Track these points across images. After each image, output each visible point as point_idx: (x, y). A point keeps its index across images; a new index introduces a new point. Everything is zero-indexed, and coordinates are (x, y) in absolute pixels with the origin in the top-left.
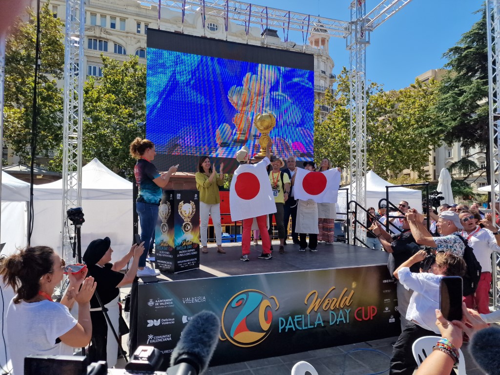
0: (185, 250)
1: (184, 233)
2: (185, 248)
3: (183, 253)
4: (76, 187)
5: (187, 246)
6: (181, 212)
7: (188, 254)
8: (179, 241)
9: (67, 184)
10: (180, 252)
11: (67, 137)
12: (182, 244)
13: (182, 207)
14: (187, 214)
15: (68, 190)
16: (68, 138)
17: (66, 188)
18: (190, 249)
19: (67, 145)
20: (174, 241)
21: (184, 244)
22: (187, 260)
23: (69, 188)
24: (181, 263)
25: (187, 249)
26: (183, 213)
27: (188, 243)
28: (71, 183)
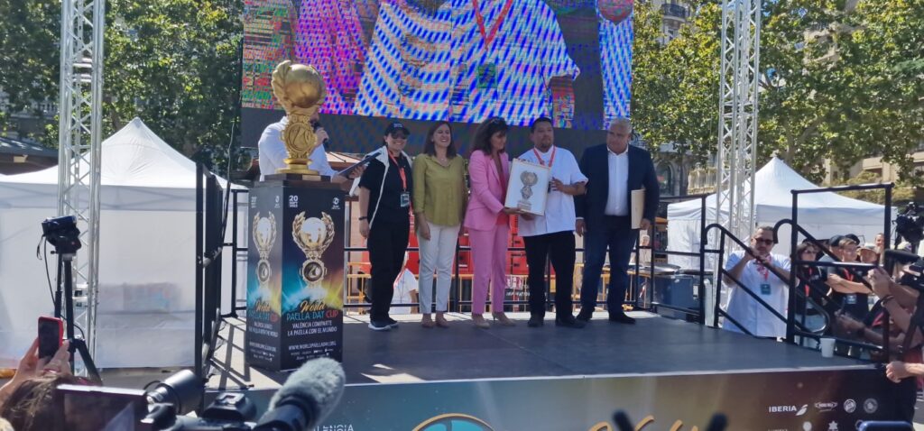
0: (308, 321)
1: (305, 284)
2: (308, 317)
3: (304, 329)
4: (87, 181)
5: (311, 313)
6: (299, 238)
7: (314, 331)
8: (294, 300)
9: (70, 173)
10: (295, 326)
11: (70, 67)
12: (299, 309)
13: (302, 226)
14: (314, 241)
15: (71, 186)
16: (71, 70)
17: (67, 182)
18: (318, 320)
19: (70, 86)
20: (283, 300)
21: (306, 308)
22: (312, 345)
23: (72, 182)
24: (296, 351)
25: (311, 320)
26: (304, 239)
27: (316, 308)
28: (77, 170)
